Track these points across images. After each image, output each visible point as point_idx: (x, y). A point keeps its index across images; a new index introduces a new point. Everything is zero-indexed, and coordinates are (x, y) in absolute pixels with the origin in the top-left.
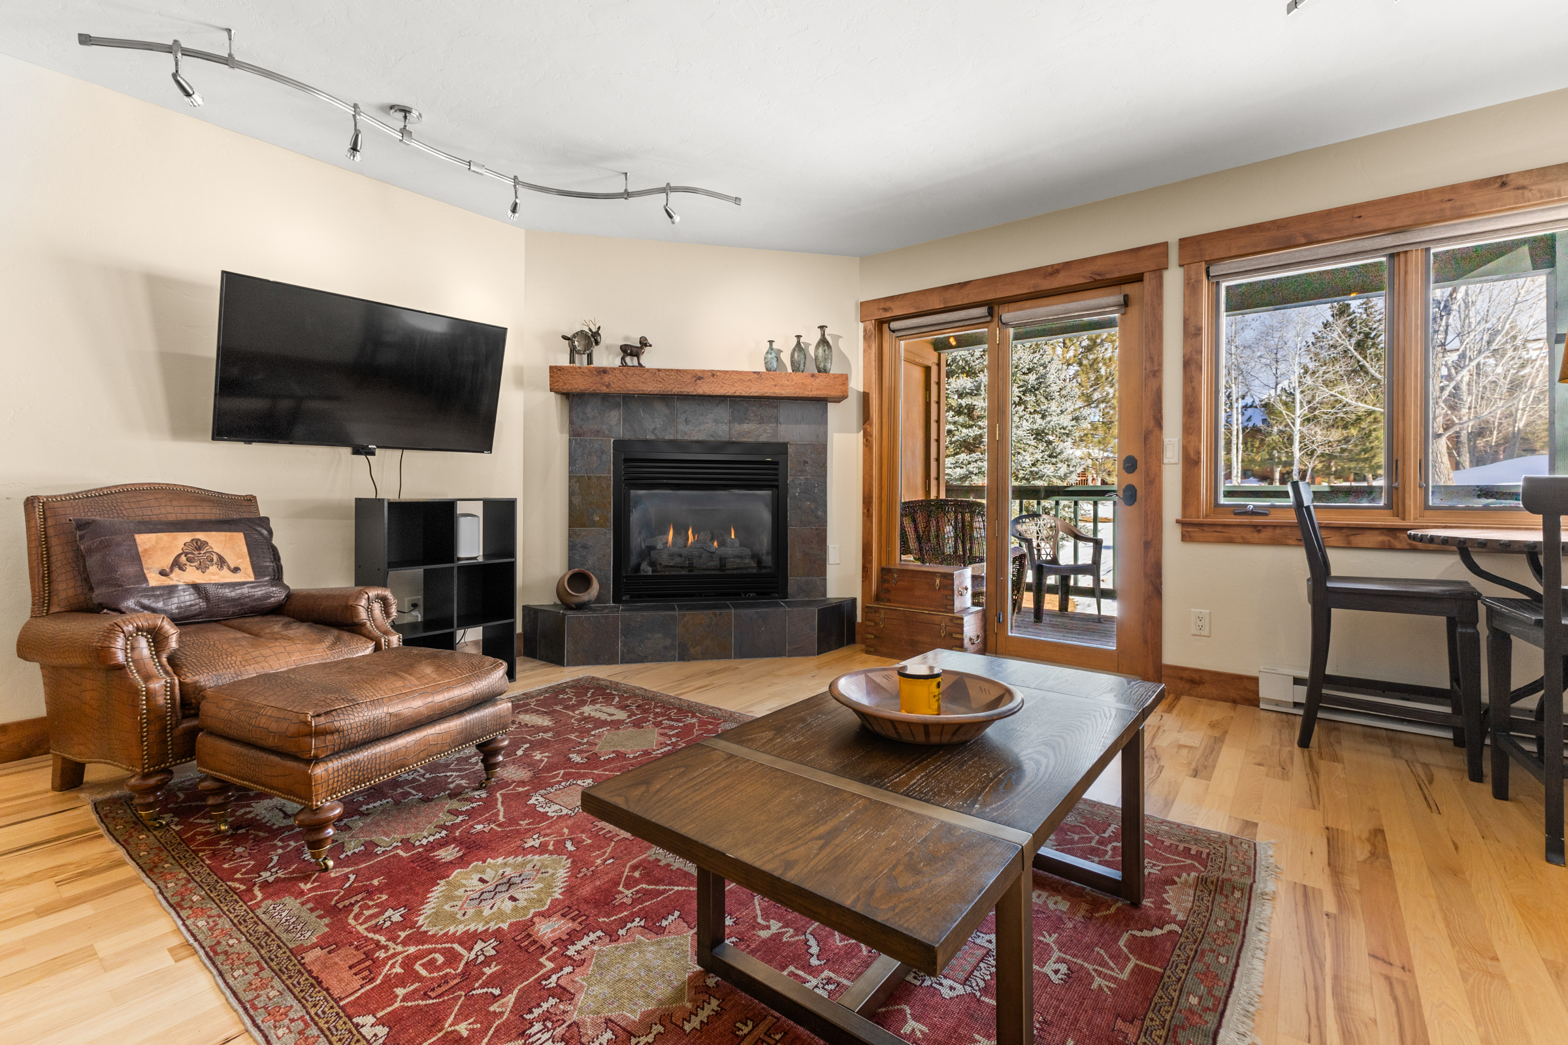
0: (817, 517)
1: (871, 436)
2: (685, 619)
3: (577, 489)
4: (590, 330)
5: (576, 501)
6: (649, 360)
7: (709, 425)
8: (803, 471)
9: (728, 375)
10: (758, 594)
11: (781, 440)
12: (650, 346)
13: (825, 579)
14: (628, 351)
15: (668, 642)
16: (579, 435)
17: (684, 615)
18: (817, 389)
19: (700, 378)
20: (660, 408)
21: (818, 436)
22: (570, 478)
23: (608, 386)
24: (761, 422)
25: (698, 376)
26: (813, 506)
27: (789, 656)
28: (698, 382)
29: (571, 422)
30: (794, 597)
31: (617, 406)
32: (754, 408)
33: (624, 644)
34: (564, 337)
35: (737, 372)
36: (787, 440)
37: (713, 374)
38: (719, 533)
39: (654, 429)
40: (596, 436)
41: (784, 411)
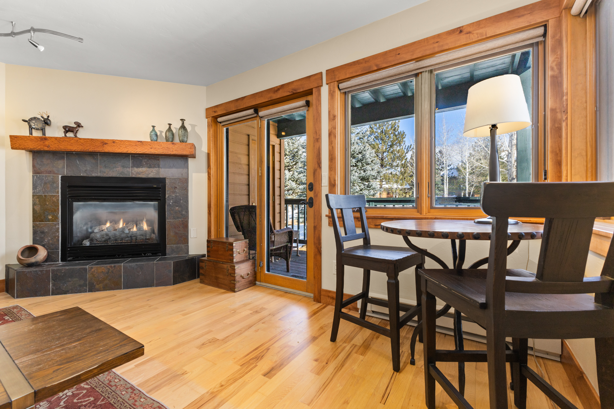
0: (182, 215)
1: (210, 174)
2: (93, 270)
3: (37, 202)
4: (42, 117)
5: (37, 208)
6: (81, 134)
7: (119, 168)
8: (174, 192)
9: (123, 143)
10: (152, 254)
11: (161, 176)
12: (82, 127)
13: (188, 246)
14: (67, 129)
15: (82, 282)
16: (39, 173)
17: (92, 268)
18: (176, 150)
19: (106, 144)
20: (89, 160)
21: (182, 174)
22: (33, 196)
23: (48, 147)
24: (150, 167)
25: (104, 143)
26: (180, 209)
27: (156, 286)
28: (105, 145)
29: (34, 166)
30: (170, 255)
31: (63, 158)
32: (146, 160)
33: (54, 285)
34: (24, 121)
35: (128, 141)
36: (164, 176)
37: (114, 141)
38: (137, 223)
39: (86, 170)
40: (49, 173)
41: (162, 162)
